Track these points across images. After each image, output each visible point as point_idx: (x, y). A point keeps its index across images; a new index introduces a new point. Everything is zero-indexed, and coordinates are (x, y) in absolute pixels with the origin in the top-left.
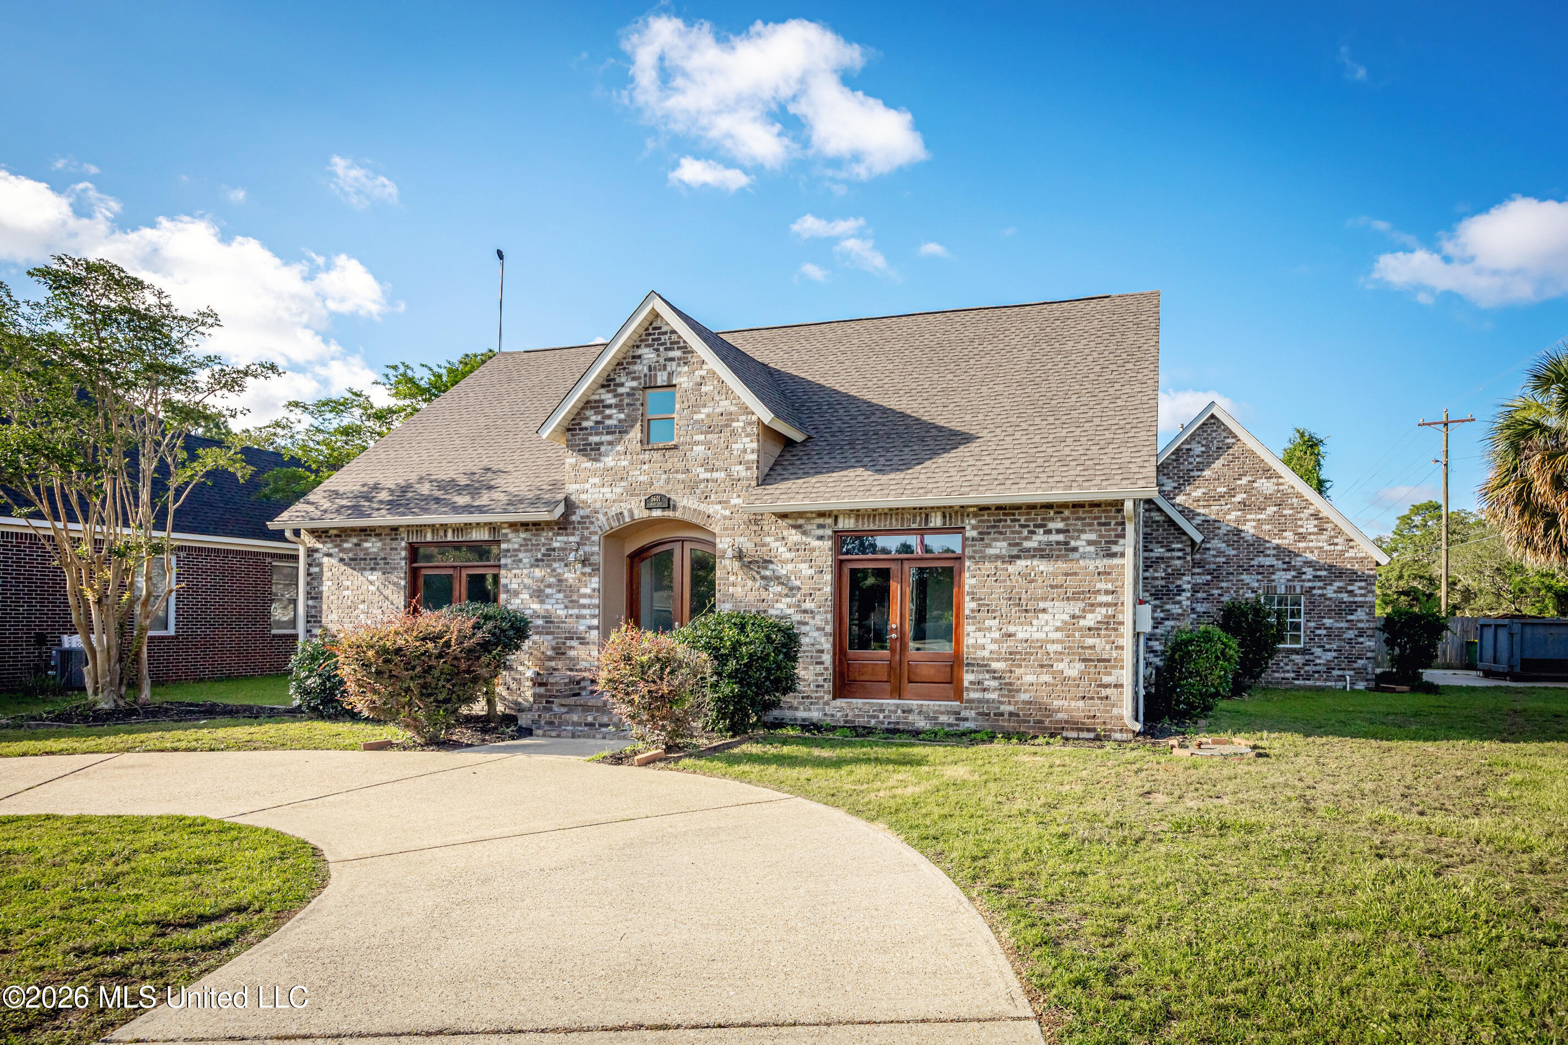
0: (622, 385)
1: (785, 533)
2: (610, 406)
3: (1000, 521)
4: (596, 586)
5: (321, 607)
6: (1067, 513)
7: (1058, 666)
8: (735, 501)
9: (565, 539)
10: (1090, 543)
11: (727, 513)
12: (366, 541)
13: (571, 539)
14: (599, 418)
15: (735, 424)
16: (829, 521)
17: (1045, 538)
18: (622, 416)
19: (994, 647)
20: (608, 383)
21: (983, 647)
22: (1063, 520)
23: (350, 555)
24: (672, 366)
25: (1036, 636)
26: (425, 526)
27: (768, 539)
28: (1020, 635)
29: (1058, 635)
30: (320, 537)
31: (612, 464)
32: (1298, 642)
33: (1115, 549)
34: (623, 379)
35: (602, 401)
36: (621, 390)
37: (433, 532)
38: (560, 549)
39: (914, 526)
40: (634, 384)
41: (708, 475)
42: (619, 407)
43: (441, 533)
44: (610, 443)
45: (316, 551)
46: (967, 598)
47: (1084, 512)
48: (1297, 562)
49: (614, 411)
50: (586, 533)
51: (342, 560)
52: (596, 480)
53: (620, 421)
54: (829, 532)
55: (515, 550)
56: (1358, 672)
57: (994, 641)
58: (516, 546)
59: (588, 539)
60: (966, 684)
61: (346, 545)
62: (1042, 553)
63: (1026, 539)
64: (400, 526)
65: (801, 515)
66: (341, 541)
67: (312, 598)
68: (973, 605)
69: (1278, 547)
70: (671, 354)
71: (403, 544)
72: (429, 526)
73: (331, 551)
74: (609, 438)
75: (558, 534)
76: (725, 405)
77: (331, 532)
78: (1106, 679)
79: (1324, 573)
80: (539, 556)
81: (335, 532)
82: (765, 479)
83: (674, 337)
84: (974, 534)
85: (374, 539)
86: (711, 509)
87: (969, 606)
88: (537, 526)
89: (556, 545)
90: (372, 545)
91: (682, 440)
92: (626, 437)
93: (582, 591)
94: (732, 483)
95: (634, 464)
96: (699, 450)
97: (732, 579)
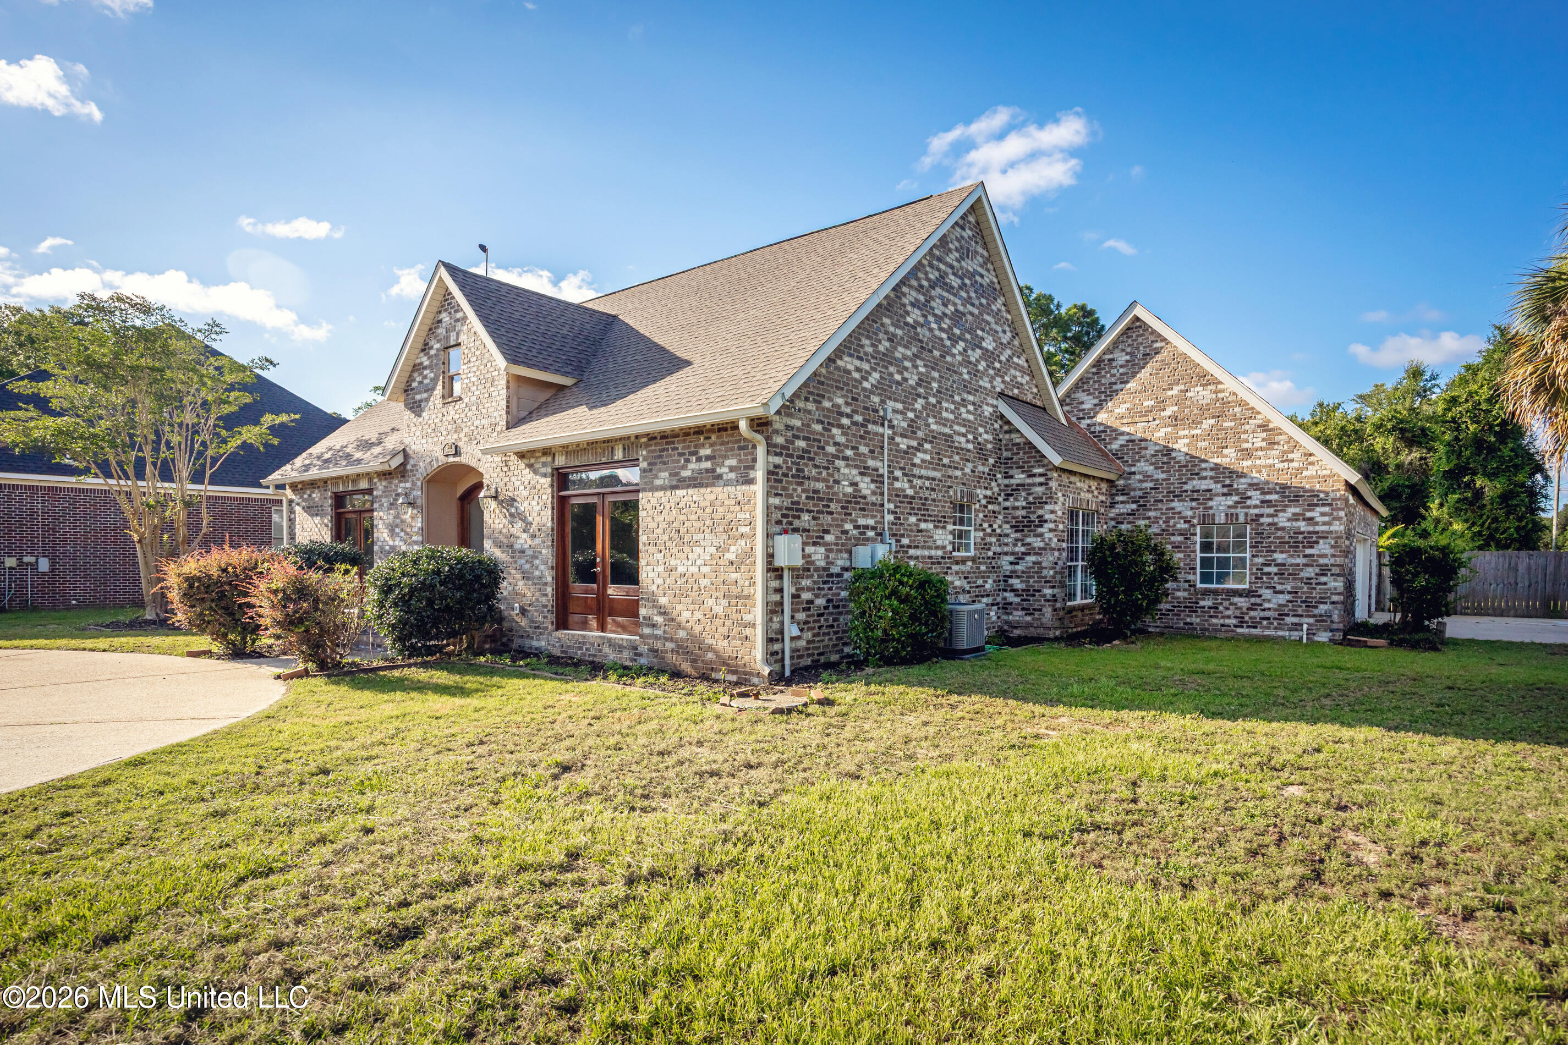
0: (432, 347)
1: (523, 472)
2: (426, 368)
3: (663, 450)
4: (421, 525)
6: (713, 437)
7: (708, 602)
9: (403, 485)
10: (732, 469)
13: (407, 485)
14: (420, 379)
16: (550, 458)
17: (697, 466)
18: (432, 375)
19: (661, 581)
20: (424, 346)
21: (653, 582)
22: (711, 445)
25: (691, 570)
26: (338, 478)
27: (513, 479)
28: (680, 570)
29: (708, 570)
31: (427, 419)
32: (1242, 581)
33: (750, 474)
35: (421, 362)
36: (431, 352)
38: (401, 495)
39: (604, 460)
40: (439, 346)
42: (431, 368)
44: (426, 400)
46: (640, 532)
47: (728, 436)
48: (1241, 484)
49: (428, 372)
50: (414, 480)
52: (419, 432)
53: (431, 380)
54: (549, 470)
55: (381, 496)
56: (1320, 619)
57: (660, 575)
58: (381, 493)
59: (415, 484)
60: (642, 618)
62: (695, 482)
63: (683, 467)
65: (532, 452)
69: (1216, 467)
71: (330, 493)
72: (340, 478)
73: (299, 500)
74: (426, 395)
75: (401, 482)
78: (745, 618)
79: (1274, 497)
80: (392, 500)
82: (511, 423)
84: (646, 465)
87: (643, 539)
88: (390, 474)
91: (464, 392)
92: (434, 394)
93: (414, 530)
94: (493, 428)
95: (439, 417)
96: (473, 400)
97: (491, 517)
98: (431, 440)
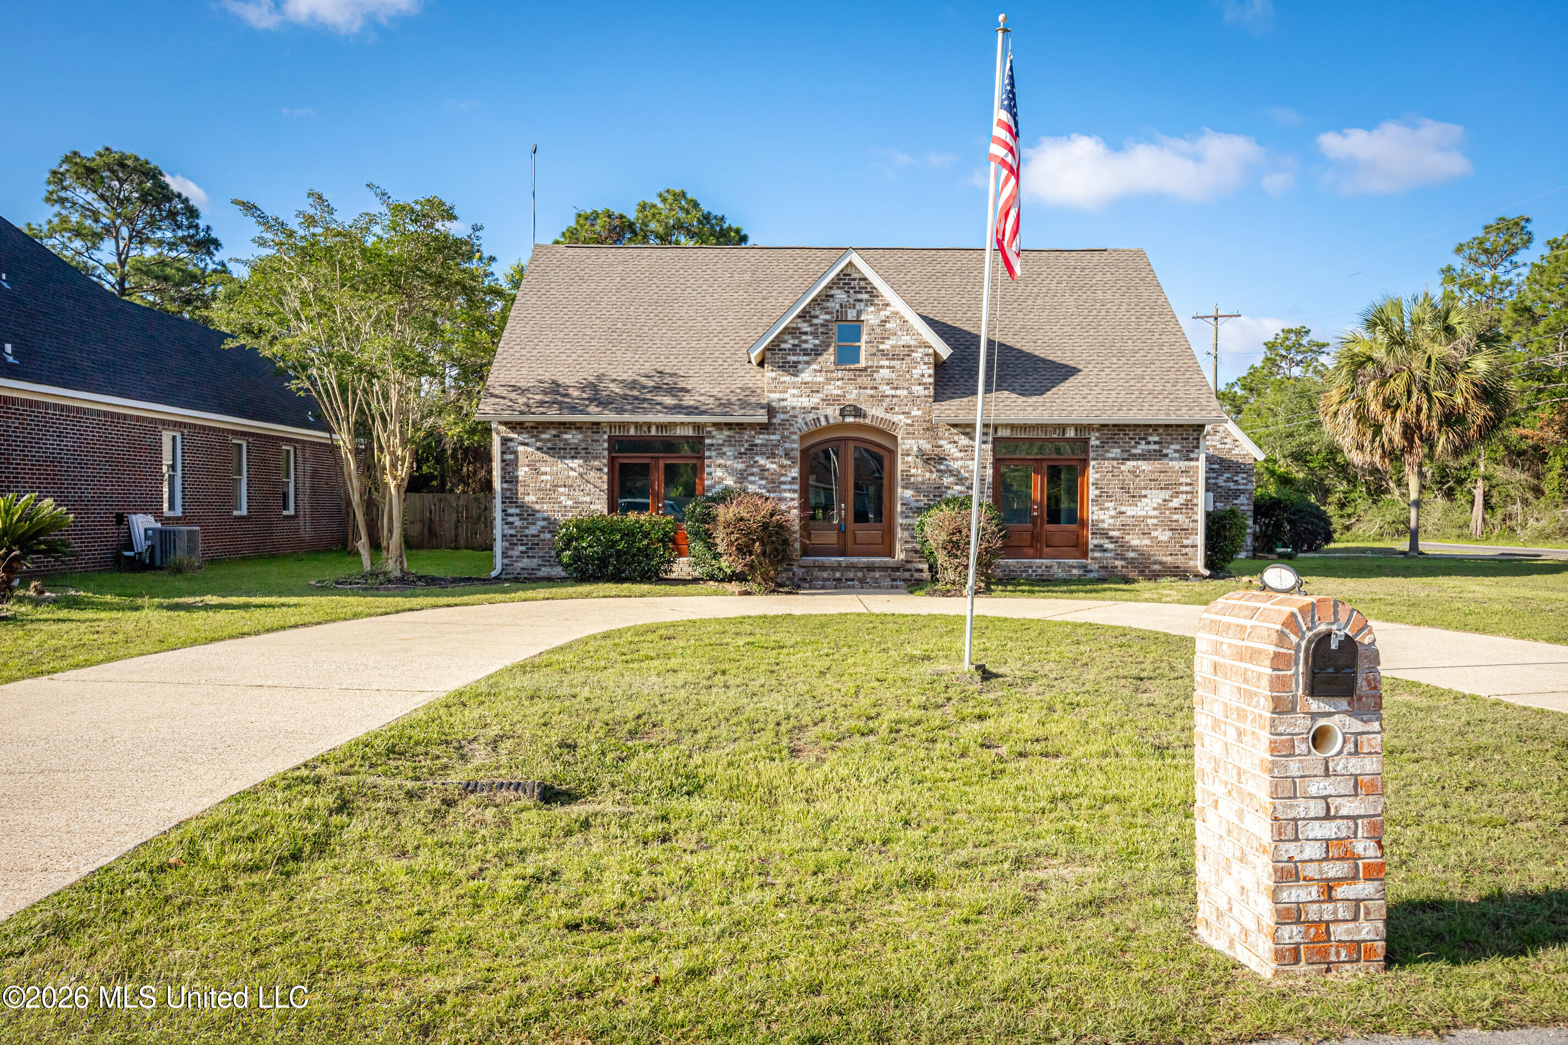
0: (817, 317)
1: (956, 438)
2: (806, 333)
3: (1116, 435)
4: (796, 475)
5: (517, 490)
6: (1161, 431)
7: (1154, 534)
8: (915, 412)
9: (767, 437)
10: (1176, 451)
11: (909, 421)
12: (565, 433)
13: (772, 437)
14: (796, 342)
15: (914, 355)
16: (991, 431)
17: (1146, 447)
18: (817, 342)
19: (1112, 521)
20: (803, 316)
21: (1103, 521)
22: (1158, 435)
23: (549, 445)
24: (860, 306)
25: (1140, 513)
26: (628, 423)
27: (941, 442)
28: (1129, 513)
29: (1155, 513)
30: (515, 428)
31: (809, 379)
33: (1192, 455)
34: (817, 313)
35: (798, 328)
36: (815, 321)
37: (636, 429)
38: (762, 445)
40: (828, 317)
41: (893, 392)
42: (815, 334)
43: (645, 429)
44: (807, 363)
45: (511, 440)
46: (1091, 488)
47: (1172, 431)
49: (810, 337)
50: (786, 433)
51: (538, 449)
52: (795, 391)
53: (815, 345)
54: (990, 439)
55: (719, 445)
57: (1112, 517)
58: (721, 442)
60: (1091, 547)
61: (543, 436)
62: (1143, 457)
63: (1134, 447)
64: (602, 422)
65: (969, 425)
66: (538, 432)
67: (506, 482)
68: (1097, 492)
70: (860, 296)
71: (606, 437)
72: (632, 423)
73: (526, 441)
74: (806, 358)
75: (760, 434)
76: (906, 340)
77: (527, 425)
78: (1186, 542)
79: (1217, 466)
80: (743, 450)
81: (531, 425)
82: (938, 397)
83: (862, 283)
84: (1098, 443)
85: (574, 432)
86: (896, 419)
87: (1093, 492)
88: (741, 426)
89: (758, 441)
90: (571, 437)
91: (870, 363)
92: (820, 359)
93: (783, 479)
94: (914, 399)
95: (829, 380)
96: (885, 373)
97: (913, 471)
98: (816, 399)
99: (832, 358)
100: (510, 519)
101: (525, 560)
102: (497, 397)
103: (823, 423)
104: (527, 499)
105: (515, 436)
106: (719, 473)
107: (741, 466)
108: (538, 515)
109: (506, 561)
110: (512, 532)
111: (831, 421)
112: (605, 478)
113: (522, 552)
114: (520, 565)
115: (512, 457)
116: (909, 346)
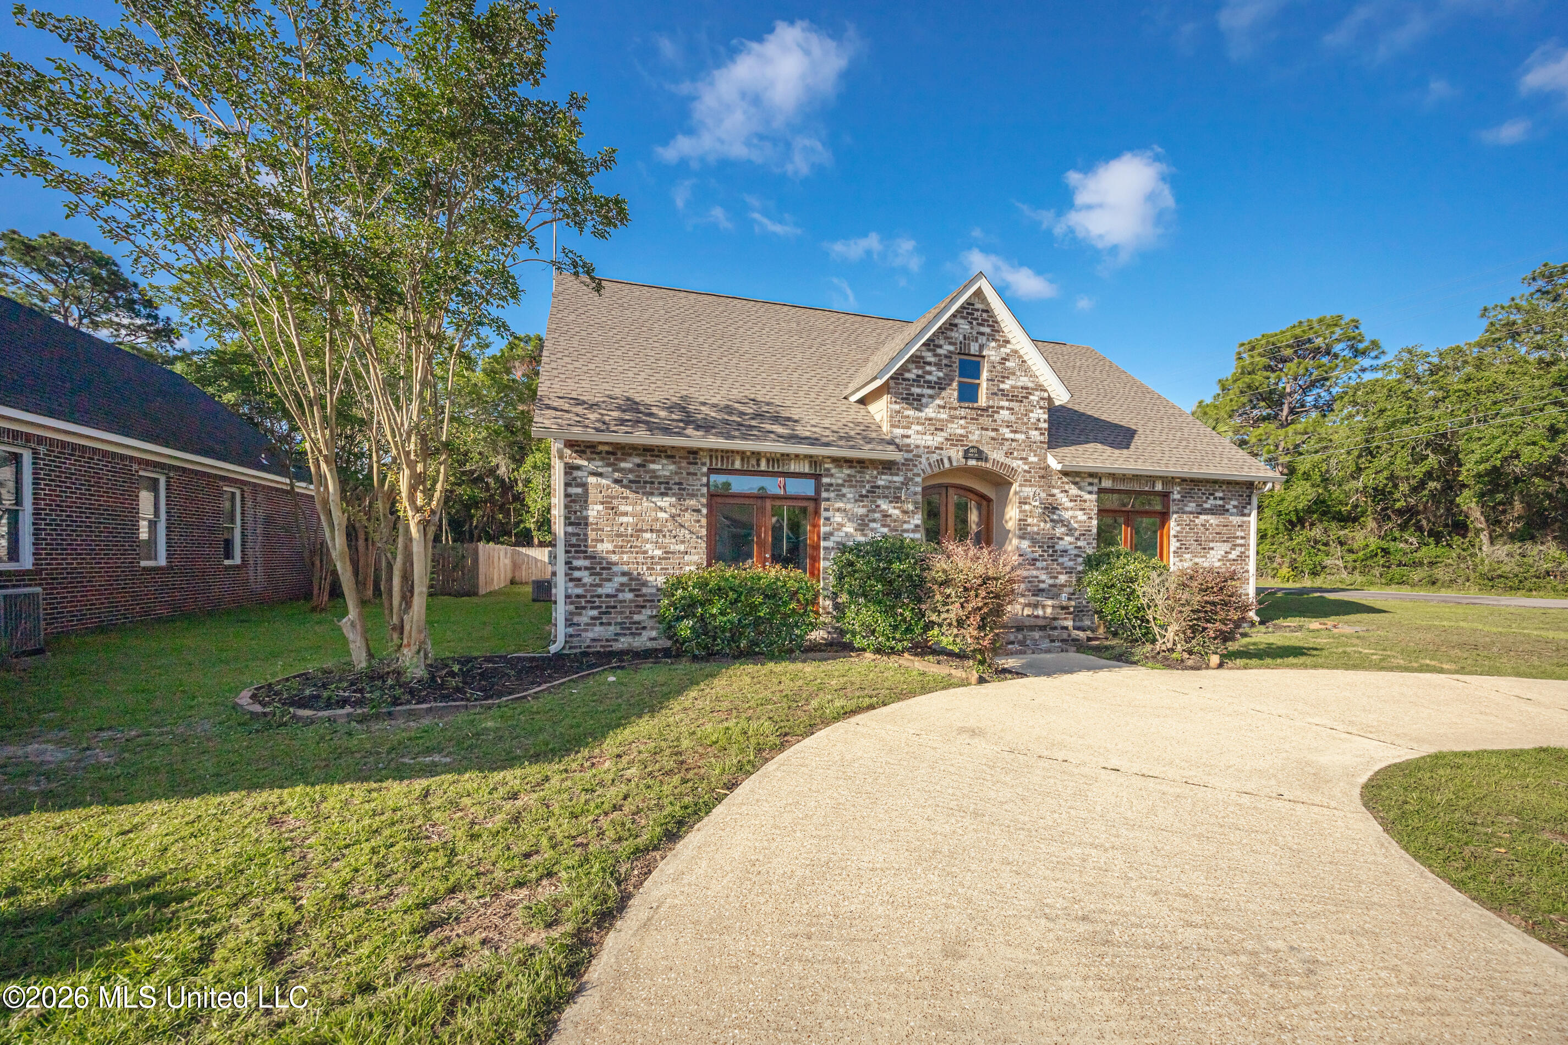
0: (940, 347)
1: (1067, 487)
2: (929, 364)
3: (1192, 489)
4: (919, 522)
5: (586, 535)
6: (1223, 486)
8: (1033, 459)
9: (890, 478)
10: (1235, 507)
11: (1026, 467)
12: (653, 462)
13: (896, 478)
14: (920, 372)
15: (1031, 397)
16: (1096, 481)
17: (1213, 502)
18: (941, 374)
22: (1222, 491)
23: (630, 476)
24: (982, 340)
26: (733, 452)
27: (1055, 491)
30: (583, 452)
31: (933, 415)
33: (1247, 511)
34: (942, 342)
35: (922, 358)
36: (939, 351)
37: (742, 459)
38: (884, 487)
39: (1147, 489)
40: (951, 348)
41: (1012, 436)
42: (938, 366)
43: (754, 462)
44: (931, 397)
45: (578, 468)
46: (1173, 540)
47: (1232, 487)
49: (934, 369)
50: (910, 475)
51: (616, 481)
52: (919, 428)
53: (939, 378)
54: (1095, 489)
55: (838, 485)
58: (840, 481)
59: (912, 479)
61: (623, 465)
62: (1211, 511)
63: (1205, 502)
64: (701, 449)
65: (1077, 474)
66: (616, 459)
67: (571, 524)
68: (1177, 544)
70: (982, 329)
71: (706, 469)
72: (738, 452)
73: (600, 470)
74: (930, 392)
75: (883, 473)
76: (1024, 381)
77: (600, 448)
80: (864, 492)
81: (606, 448)
82: (1051, 444)
83: (986, 315)
84: (1178, 496)
85: (665, 461)
86: (1016, 464)
87: (1174, 545)
88: (861, 463)
89: (880, 483)
90: (661, 468)
91: (991, 403)
92: (944, 394)
93: (906, 526)
94: (1030, 444)
95: (953, 418)
96: (1005, 414)
97: (1030, 520)
98: (939, 438)
99: (956, 394)
100: (577, 574)
101: (598, 629)
102: (555, 409)
103: (947, 465)
104: (600, 547)
105: (585, 463)
106: (838, 518)
107: (862, 511)
108: (615, 569)
109: (570, 630)
110: (579, 591)
111: (955, 464)
112: (704, 521)
113: (593, 618)
114: (591, 635)
115: (579, 490)
116: (1027, 388)
